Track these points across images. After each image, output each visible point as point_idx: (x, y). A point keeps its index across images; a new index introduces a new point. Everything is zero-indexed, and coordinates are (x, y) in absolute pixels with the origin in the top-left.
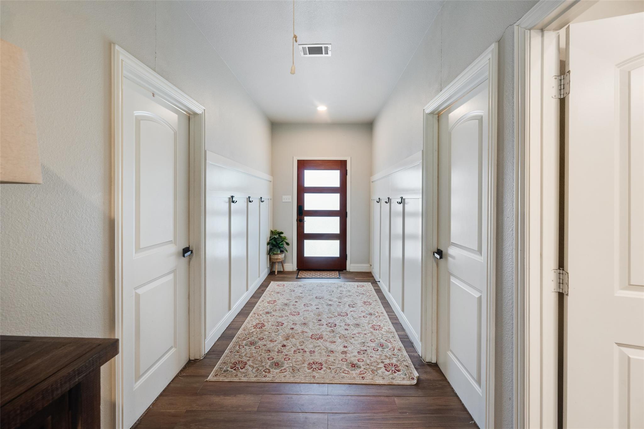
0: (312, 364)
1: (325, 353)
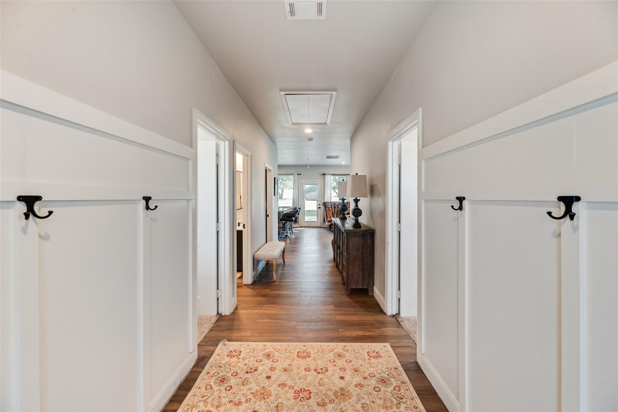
0: (307, 356)
1: (294, 368)
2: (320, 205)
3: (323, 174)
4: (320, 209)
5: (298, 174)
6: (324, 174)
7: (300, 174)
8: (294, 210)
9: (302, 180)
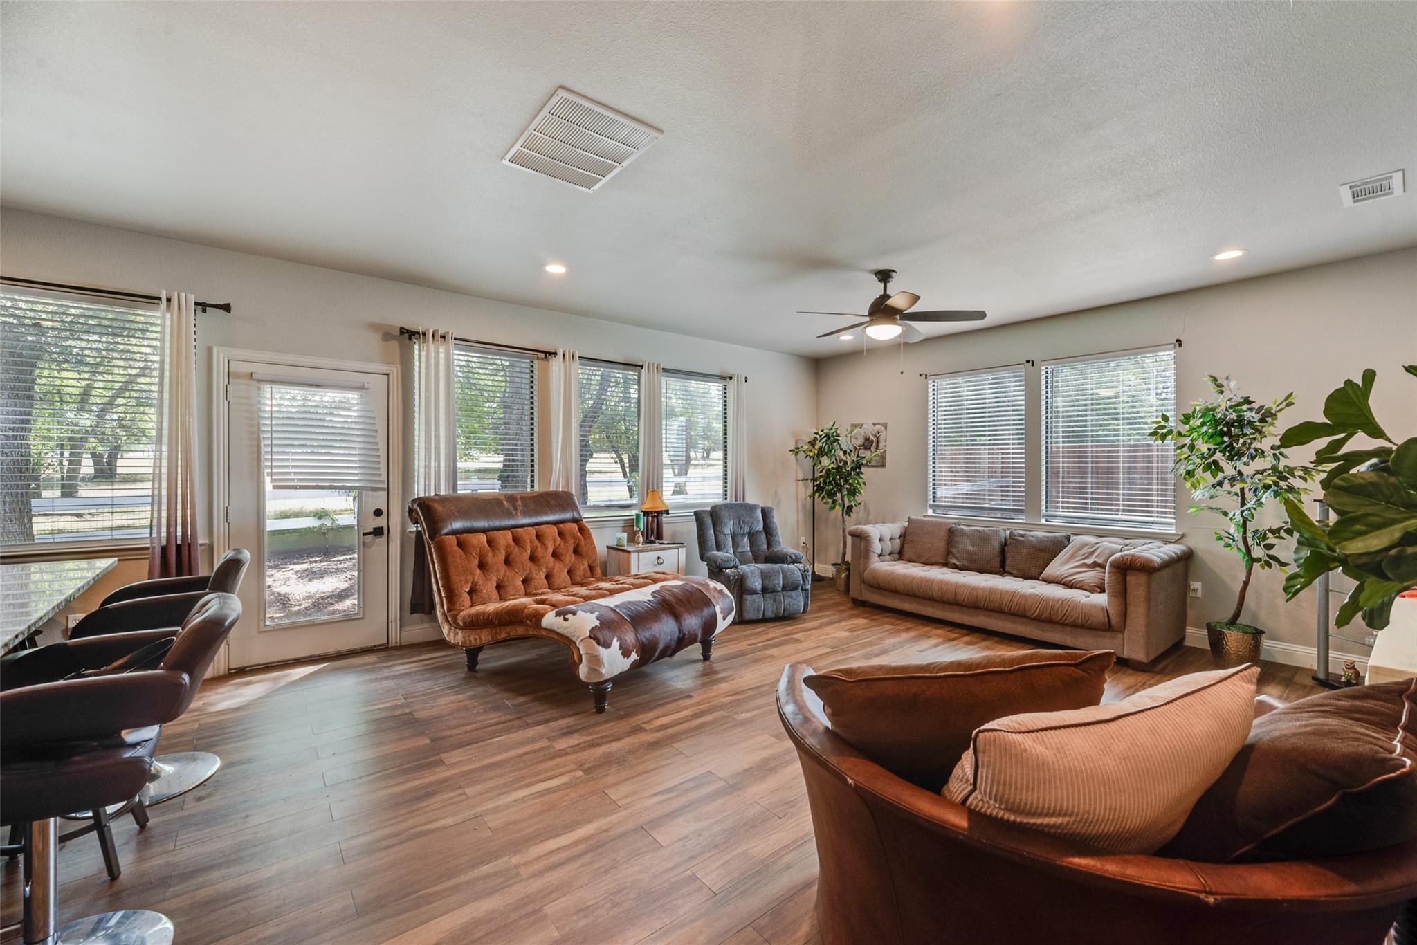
2: (378, 513)
3: (403, 331)
4: (384, 538)
5: (203, 306)
6: (409, 335)
7: (226, 308)
8: (165, 571)
9: (237, 353)
